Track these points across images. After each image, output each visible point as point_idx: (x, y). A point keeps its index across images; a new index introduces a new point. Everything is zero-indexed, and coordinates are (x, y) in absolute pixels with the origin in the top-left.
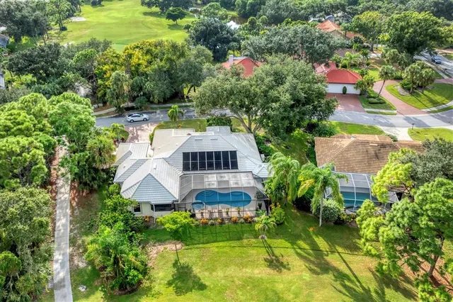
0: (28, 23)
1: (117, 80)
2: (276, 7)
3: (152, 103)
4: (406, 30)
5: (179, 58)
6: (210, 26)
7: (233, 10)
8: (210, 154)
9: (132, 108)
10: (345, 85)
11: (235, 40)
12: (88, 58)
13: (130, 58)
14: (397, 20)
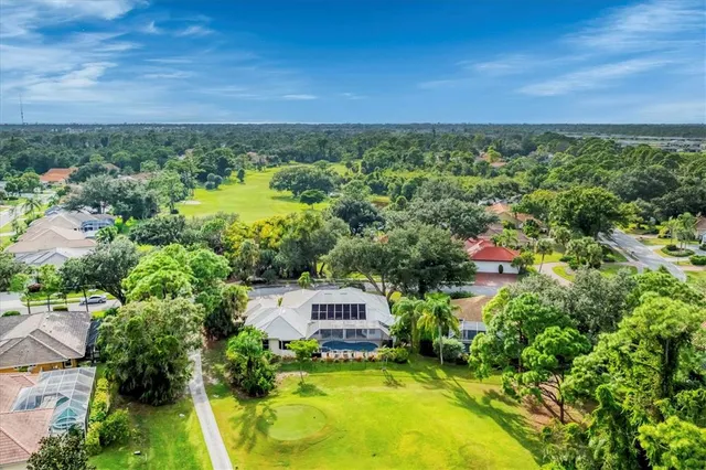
0: (141, 200)
1: (247, 248)
2: (434, 187)
3: (281, 277)
4: (576, 207)
5: (313, 229)
6: (350, 204)
7: (385, 195)
8: (339, 306)
9: (259, 282)
10: (501, 263)
11: (379, 219)
12: (216, 228)
13: (260, 230)
14: (567, 196)
